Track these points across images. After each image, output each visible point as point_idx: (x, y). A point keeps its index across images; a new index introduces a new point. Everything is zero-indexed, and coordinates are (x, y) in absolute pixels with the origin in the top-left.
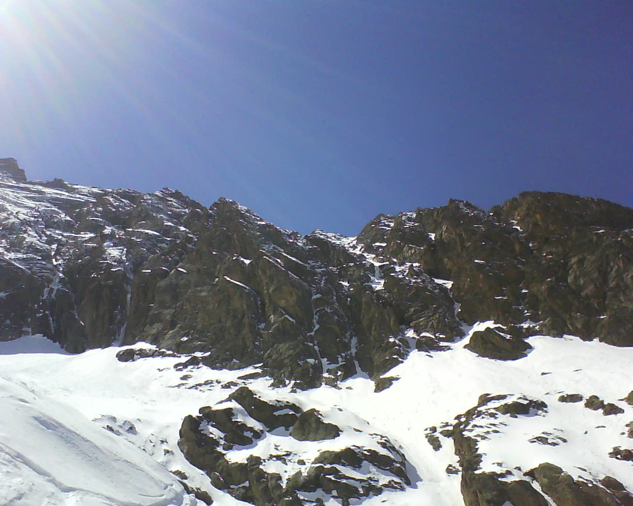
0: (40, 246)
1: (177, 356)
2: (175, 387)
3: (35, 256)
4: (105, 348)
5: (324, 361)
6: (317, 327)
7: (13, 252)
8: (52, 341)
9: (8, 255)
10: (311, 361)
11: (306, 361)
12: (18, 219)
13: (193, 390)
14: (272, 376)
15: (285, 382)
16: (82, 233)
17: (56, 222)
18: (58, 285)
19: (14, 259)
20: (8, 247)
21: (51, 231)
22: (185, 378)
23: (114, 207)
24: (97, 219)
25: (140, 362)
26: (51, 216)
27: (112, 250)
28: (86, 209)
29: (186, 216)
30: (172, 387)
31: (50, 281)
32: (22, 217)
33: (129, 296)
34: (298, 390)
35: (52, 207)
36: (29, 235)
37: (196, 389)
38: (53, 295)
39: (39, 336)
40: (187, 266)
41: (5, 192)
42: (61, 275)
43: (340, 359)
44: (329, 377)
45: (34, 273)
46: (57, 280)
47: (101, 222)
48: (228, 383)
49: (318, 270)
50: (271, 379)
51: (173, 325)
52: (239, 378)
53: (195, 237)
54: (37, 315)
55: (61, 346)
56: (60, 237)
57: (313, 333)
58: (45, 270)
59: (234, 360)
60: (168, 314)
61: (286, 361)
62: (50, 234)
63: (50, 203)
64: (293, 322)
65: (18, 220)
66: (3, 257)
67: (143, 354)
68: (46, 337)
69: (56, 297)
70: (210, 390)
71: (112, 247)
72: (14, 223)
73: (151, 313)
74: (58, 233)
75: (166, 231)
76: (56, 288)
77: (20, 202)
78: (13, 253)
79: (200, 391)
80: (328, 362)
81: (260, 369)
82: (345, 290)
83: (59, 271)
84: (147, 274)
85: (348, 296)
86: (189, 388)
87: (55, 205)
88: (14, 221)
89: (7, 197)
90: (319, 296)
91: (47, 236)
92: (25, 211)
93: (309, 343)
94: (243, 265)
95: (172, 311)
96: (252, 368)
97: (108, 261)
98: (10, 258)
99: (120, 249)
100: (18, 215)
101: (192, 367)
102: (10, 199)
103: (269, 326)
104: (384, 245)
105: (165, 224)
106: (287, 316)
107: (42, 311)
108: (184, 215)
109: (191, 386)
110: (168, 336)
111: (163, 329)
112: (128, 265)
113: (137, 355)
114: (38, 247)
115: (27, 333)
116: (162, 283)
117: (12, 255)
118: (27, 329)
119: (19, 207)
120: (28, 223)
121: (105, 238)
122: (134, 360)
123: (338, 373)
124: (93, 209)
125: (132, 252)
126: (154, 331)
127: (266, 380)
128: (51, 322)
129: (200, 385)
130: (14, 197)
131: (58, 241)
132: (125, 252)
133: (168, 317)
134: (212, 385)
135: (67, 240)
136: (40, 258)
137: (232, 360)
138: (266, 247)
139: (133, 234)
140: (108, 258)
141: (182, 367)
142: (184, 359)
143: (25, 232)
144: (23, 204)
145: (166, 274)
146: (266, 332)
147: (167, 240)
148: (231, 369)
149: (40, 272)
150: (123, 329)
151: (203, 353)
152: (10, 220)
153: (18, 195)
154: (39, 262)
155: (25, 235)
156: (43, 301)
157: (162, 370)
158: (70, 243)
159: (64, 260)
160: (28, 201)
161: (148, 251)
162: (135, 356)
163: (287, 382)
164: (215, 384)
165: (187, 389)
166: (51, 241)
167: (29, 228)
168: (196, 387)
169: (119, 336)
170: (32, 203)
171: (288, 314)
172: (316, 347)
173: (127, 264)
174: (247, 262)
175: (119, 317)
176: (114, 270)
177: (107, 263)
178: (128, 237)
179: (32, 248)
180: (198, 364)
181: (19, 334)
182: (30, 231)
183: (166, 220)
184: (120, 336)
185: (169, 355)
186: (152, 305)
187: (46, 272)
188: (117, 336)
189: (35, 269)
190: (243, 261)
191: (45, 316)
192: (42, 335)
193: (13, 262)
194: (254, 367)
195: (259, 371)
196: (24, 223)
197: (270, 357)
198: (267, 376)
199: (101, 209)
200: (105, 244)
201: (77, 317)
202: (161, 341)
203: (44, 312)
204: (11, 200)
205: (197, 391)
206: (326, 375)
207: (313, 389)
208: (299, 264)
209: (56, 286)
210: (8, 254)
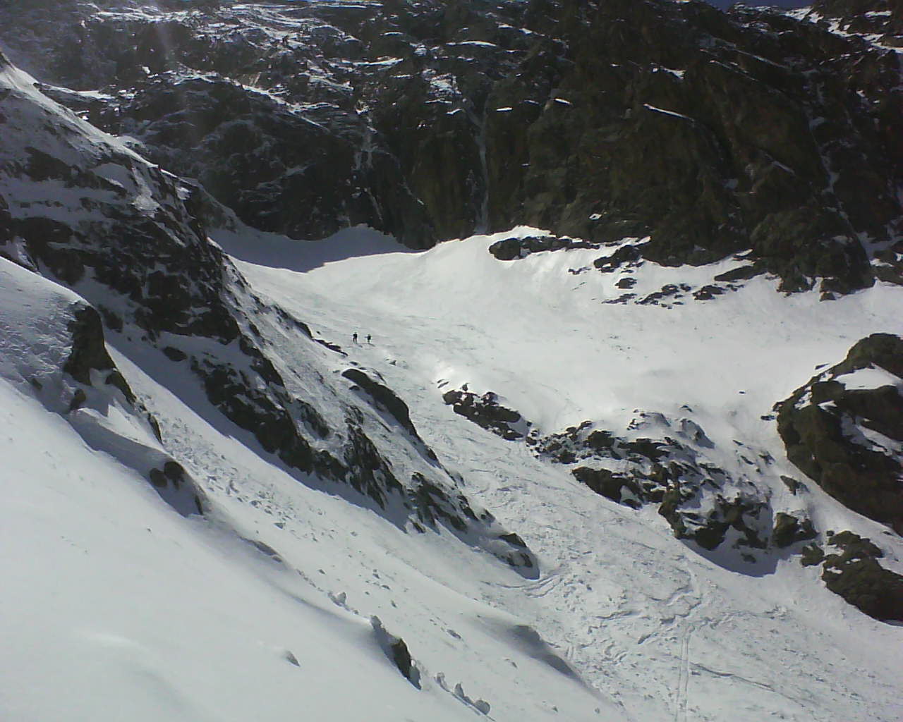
0: (332, 87)
1: (592, 247)
2: (616, 301)
3: (330, 105)
4: (465, 238)
5: (863, 237)
6: (834, 178)
7: (297, 102)
8: (382, 233)
9: (293, 108)
10: (841, 239)
11: (834, 240)
12: (290, 48)
13: (650, 306)
14: (775, 270)
15: (806, 280)
16: (379, 59)
17: (338, 47)
18: (372, 147)
19: (302, 112)
20: (288, 94)
21: (335, 62)
22: (625, 284)
23: (415, 10)
24: (396, 33)
25: (533, 259)
26: (328, 38)
27: (438, 82)
28: (374, 19)
29: (526, 10)
30: (611, 302)
31: (360, 141)
32: (294, 44)
33: (483, 153)
34: (836, 294)
35: (324, 24)
36: (312, 72)
37: (655, 303)
38: (369, 163)
39: (362, 226)
40: (570, 93)
41: (255, 9)
42: (372, 129)
43: (891, 232)
44: (885, 267)
45: (335, 131)
46: (369, 139)
47: (402, 38)
48: (704, 289)
49: (807, 73)
50: (776, 277)
51: (569, 194)
52: (717, 278)
53: (564, 42)
54: (353, 195)
55: (397, 239)
56: (350, 70)
57: (830, 190)
58: (349, 124)
59: (697, 248)
60: (556, 176)
61: (798, 243)
62: (336, 66)
63: (318, 17)
64: (791, 173)
65: (290, 51)
66: (287, 112)
67: (534, 246)
68: (372, 228)
69: (373, 164)
70: (679, 303)
71: (435, 75)
72: (285, 56)
73: (527, 178)
74: (347, 64)
75: (503, 39)
76: (370, 151)
77: (278, 22)
78: (297, 104)
79: (664, 306)
80: (871, 239)
81: (749, 259)
82: (865, 105)
83: (368, 124)
84: (507, 114)
85: (874, 115)
86: (642, 303)
87: (327, 19)
88: (284, 52)
89: (260, 17)
90: (821, 120)
91: (332, 70)
92: (294, 35)
93: (829, 208)
94: (674, 81)
95: (562, 171)
96: (732, 258)
97: (439, 100)
98: (296, 112)
99: (447, 78)
100: (288, 43)
101: (627, 263)
102: (264, 18)
103: (746, 183)
104: (888, 13)
105: (500, 26)
106: (776, 163)
107: (358, 188)
108: (523, 9)
109: (644, 298)
110: (565, 214)
111: (555, 202)
112: (466, 102)
113: (525, 247)
114: (330, 90)
115: (344, 224)
116: (537, 127)
117: (296, 108)
118: (343, 217)
119: (279, 30)
120: (305, 53)
121: (420, 62)
122: (521, 257)
123: (897, 257)
124: (385, 18)
125: (466, 80)
126: (540, 207)
127: (767, 278)
128: (375, 203)
129: (658, 295)
130: (268, 15)
131: (350, 77)
132: (454, 82)
133: (558, 183)
134: (678, 294)
135: (362, 74)
136: (338, 107)
137: (693, 247)
138: (703, 42)
139: (458, 49)
140: (437, 95)
141: (609, 265)
142: (607, 251)
143: (305, 67)
144: (283, 24)
145: (536, 111)
146: (744, 195)
147: (509, 53)
148: (696, 262)
149: (341, 129)
150: (484, 207)
151: (637, 239)
152: (280, 52)
153: (273, 12)
154: (338, 112)
155: (307, 73)
156: (357, 173)
157: (578, 272)
158: (369, 76)
159: (371, 105)
160: (288, 19)
161: (488, 75)
162: (523, 250)
163: (809, 280)
164: (682, 292)
165: (640, 305)
166: (340, 76)
167: (309, 61)
168: (652, 299)
169: (481, 216)
170: (295, 22)
171: (777, 160)
172: (842, 214)
173: (464, 100)
174: (679, 73)
175: (474, 188)
176: (452, 113)
177: (438, 102)
178: (453, 56)
179: (320, 92)
180: (636, 259)
181: (336, 226)
182: (311, 65)
183: (499, 21)
184: (483, 217)
185: (578, 246)
186: (527, 164)
187: (351, 128)
188: (477, 218)
189: (335, 124)
190: (671, 73)
191: (364, 194)
192: (366, 224)
193: (303, 118)
194: (738, 257)
195: (747, 263)
196: (298, 52)
197: (762, 237)
198: (766, 272)
199: (395, 16)
200: (425, 72)
201: (409, 193)
202: (556, 223)
203: (362, 190)
204: (266, 21)
205: (659, 307)
206: (875, 262)
207: (861, 291)
208: (771, 65)
209: (370, 148)
210: (292, 106)
